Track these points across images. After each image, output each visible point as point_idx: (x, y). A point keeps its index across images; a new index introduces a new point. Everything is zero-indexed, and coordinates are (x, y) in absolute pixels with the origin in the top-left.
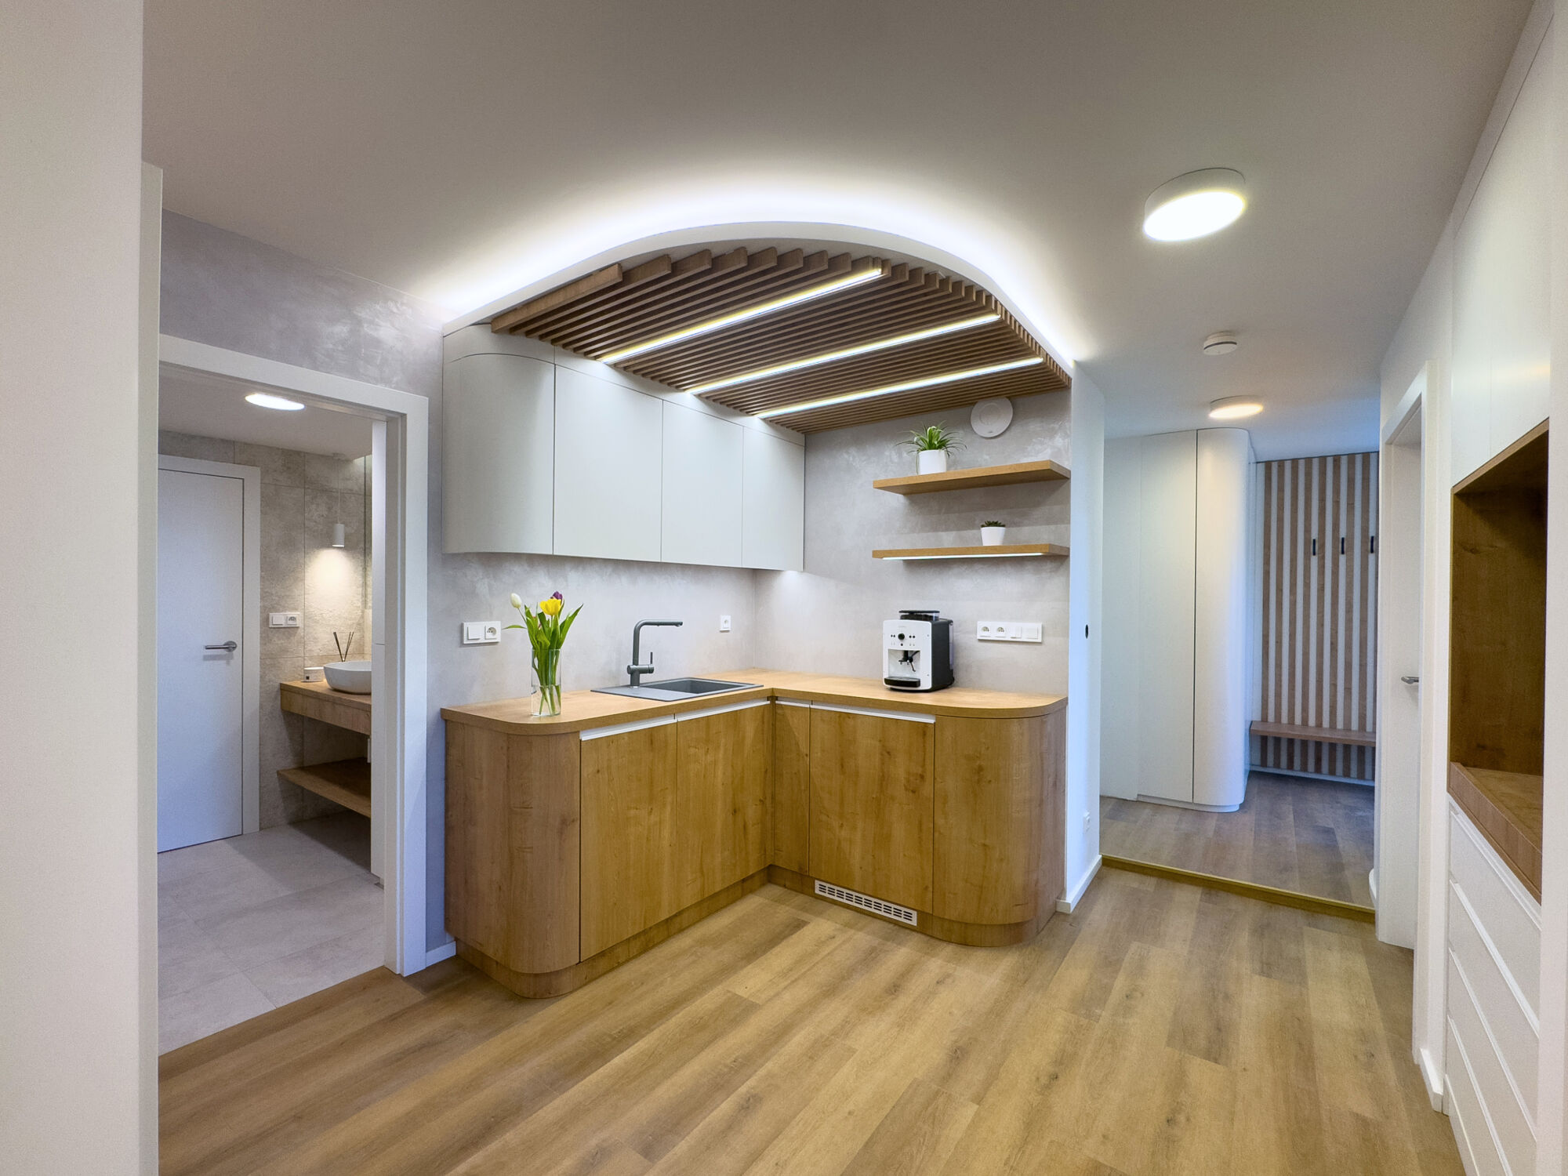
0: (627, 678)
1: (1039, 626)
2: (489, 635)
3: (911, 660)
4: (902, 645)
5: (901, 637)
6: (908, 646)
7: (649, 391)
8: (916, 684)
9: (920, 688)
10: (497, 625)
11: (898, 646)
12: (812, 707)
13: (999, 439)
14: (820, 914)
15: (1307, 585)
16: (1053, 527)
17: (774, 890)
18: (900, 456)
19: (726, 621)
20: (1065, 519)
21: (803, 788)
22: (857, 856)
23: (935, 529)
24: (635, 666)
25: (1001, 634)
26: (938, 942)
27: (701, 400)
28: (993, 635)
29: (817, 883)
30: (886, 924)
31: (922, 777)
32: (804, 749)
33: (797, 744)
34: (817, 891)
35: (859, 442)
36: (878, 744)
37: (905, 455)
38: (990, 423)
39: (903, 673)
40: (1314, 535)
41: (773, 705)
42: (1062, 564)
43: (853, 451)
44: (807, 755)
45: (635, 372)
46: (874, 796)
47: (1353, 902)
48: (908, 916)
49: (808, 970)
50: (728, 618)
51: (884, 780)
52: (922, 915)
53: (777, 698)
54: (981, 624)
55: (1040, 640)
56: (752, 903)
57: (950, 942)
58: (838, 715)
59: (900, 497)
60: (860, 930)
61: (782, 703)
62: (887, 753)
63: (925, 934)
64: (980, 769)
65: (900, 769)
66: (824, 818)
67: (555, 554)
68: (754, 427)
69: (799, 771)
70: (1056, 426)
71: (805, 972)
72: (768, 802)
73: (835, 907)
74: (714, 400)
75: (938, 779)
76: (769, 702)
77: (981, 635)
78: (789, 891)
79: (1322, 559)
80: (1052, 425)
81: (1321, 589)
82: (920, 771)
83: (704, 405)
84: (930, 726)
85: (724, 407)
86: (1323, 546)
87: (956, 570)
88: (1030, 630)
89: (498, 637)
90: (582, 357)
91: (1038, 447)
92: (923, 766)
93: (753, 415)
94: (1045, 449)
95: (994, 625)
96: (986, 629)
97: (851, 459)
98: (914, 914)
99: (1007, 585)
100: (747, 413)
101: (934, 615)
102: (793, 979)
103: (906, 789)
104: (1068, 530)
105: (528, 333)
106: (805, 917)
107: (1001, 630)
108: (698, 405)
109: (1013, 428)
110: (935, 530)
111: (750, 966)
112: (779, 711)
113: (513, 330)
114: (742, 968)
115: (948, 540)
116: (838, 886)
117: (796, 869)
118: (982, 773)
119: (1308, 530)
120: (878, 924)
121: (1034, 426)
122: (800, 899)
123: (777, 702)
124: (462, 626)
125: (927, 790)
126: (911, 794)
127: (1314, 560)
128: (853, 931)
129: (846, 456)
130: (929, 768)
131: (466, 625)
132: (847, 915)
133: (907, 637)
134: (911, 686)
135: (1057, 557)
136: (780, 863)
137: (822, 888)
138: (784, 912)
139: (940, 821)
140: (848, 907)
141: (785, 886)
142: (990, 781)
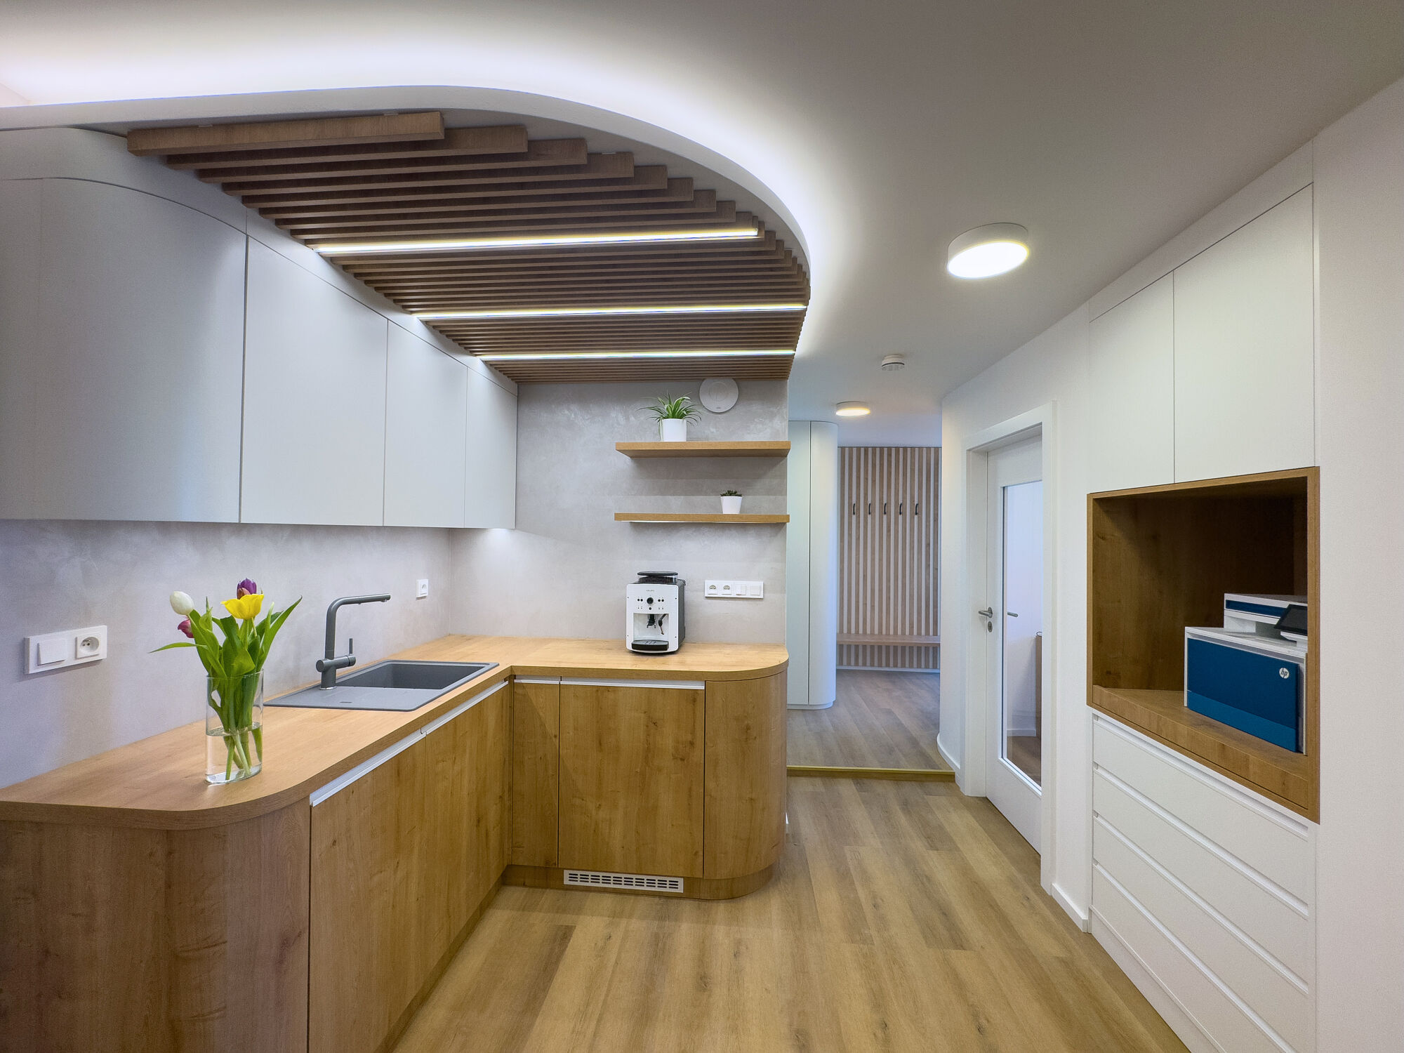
0: (318, 677)
1: (761, 583)
2: (84, 652)
3: (660, 624)
4: (650, 609)
5: (650, 601)
6: (656, 609)
7: (372, 305)
8: (665, 647)
9: (668, 651)
10: (100, 632)
11: (645, 610)
12: (562, 683)
13: (724, 415)
14: (579, 911)
15: (850, 535)
16: (772, 497)
17: (514, 894)
18: (627, 419)
19: (423, 586)
20: (781, 490)
21: (550, 772)
22: (617, 836)
23: (663, 492)
24: (329, 661)
25: (727, 592)
26: (708, 904)
27: (428, 329)
28: (720, 593)
29: (566, 873)
30: (657, 900)
31: (692, 744)
32: (551, 729)
33: (542, 725)
34: (567, 882)
35: (582, 400)
36: (643, 715)
37: (632, 418)
38: (719, 400)
39: (649, 635)
40: (854, 501)
41: (512, 686)
42: (780, 530)
43: (574, 407)
44: (555, 736)
45: (356, 275)
46: (638, 770)
47: (940, 769)
48: (674, 885)
49: (607, 995)
50: (426, 582)
51: (649, 752)
52: (689, 881)
53: (515, 677)
54: (709, 583)
55: (762, 597)
56: (498, 921)
57: (718, 900)
58: (595, 689)
59: (628, 459)
60: (630, 916)
61: (523, 681)
62: (653, 724)
63: (695, 899)
64: (748, 728)
65: (667, 740)
66: (578, 801)
67: (242, 522)
68: (476, 366)
69: (545, 755)
70: (775, 410)
71: (605, 1002)
72: (506, 797)
73: (591, 894)
74: (441, 332)
75: (708, 744)
76: (507, 682)
77: (708, 592)
78: (531, 890)
79: (858, 517)
80: (771, 409)
81: (858, 539)
82: (689, 737)
83: (429, 333)
84: (699, 692)
85: (450, 341)
86: (859, 509)
87: (683, 532)
88: (752, 588)
89: (102, 652)
90: (286, 236)
91: (760, 426)
92: (693, 733)
93: (476, 355)
94: (766, 429)
95: (720, 584)
96: (713, 587)
97: (573, 416)
98: (681, 882)
99: (732, 547)
100: (471, 352)
101: (674, 577)
102: (597, 1016)
103: (675, 758)
104: (785, 500)
105: (203, 174)
106: (566, 919)
107: (727, 588)
108: (422, 331)
109: (737, 406)
110: (662, 494)
111: (538, 1020)
112: (519, 691)
113: (175, 160)
114: (531, 1026)
115: (676, 505)
116: (591, 871)
117: (542, 864)
118: (749, 731)
119: (850, 497)
120: (643, 902)
121: (756, 407)
122: (548, 897)
123: (515, 681)
124: (24, 645)
125: (697, 755)
126: (680, 762)
127: (854, 517)
128: (624, 922)
129: (566, 412)
130: (700, 734)
131: (34, 640)
132: (608, 901)
133: (655, 600)
134: (659, 650)
135: (777, 525)
136: (521, 861)
137: (573, 877)
138: (540, 923)
139: (711, 785)
140: (605, 890)
141: (524, 885)
142: (755, 738)
